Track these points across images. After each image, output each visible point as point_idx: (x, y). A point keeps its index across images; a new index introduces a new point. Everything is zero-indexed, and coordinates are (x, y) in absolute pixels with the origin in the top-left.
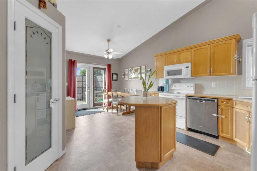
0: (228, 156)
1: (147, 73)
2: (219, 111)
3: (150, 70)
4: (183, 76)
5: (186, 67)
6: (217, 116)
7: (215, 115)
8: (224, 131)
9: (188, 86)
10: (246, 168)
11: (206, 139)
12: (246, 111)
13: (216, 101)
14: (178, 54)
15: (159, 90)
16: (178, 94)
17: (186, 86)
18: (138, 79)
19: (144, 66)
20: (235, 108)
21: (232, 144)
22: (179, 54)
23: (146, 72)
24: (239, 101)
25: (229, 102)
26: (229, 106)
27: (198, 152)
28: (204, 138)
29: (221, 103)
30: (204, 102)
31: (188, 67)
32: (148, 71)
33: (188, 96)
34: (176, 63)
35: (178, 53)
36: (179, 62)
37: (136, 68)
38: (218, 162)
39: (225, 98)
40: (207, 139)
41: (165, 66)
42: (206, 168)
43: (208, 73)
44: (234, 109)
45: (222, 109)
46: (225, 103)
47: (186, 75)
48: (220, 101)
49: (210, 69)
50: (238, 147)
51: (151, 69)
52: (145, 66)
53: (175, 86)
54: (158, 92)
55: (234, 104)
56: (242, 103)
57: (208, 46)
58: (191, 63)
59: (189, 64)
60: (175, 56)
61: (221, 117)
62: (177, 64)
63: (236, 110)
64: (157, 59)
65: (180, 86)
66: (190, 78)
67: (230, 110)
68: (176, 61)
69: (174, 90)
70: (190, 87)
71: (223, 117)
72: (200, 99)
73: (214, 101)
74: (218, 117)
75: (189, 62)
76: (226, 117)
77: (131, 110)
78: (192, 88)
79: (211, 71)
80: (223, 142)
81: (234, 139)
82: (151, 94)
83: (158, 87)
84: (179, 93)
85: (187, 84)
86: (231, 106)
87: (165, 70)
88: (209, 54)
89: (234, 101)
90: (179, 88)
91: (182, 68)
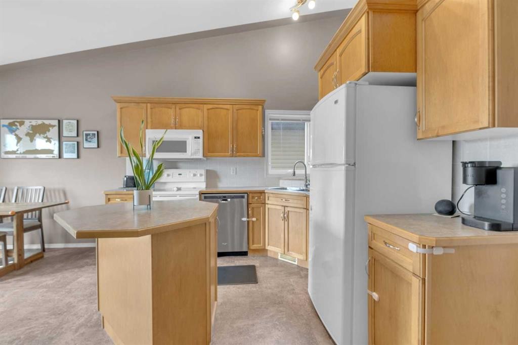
0: (269, 273)
1: (86, 140)
2: (250, 212)
3: (96, 133)
4: (190, 154)
5: (195, 138)
6: (248, 219)
7: (245, 219)
8: (256, 240)
9: (195, 175)
10: (291, 280)
11: (234, 262)
12: (280, 205)
13: (246, 195)
14: (177, 109)
15: (127, 185)
16: (177, 190)
17: (192, 175)
18: (50, 156)
19: (75, 122)
20: (268, 204)
21: (263, 256)
22: (180, 109)
23: (78, 139)
24: (272, 193)
25: (260, 196)
26: (261, 202)
27: (239, 288)
28: (232, 262)
29: (252, 199)
30: (229, 200)
31: (199, 138)
32: (87, 135)
33: (202, 194)
34: (172, 125)
35: (178, 106)
36: (179, 126)
37: (40, 122)
38: (266, 288)
39: (255, 191)
40: (236, 262)
41: (147, 129)
42: (262, 306)
43: (230, 152)
44: (266, 205)
45: (253, 208)
46: (257, 199)
47: (195, 153)
48: (251, 195)
49: (233, 146)
50: (270, 257)
51: (98, 132)
52: (78, 121)
53: (168, 175)
54: (125, 191)
55: (267, 199)
56: (277, 196)
57: (229, 105)
58: (203, 131)
59: (200, 133)
60: (171, 112)
61: (252, 221)
62: (176, 129)
63: (269, 207)
64: (123, 110)
65: (179, 174)
66: (201, 159)
67: (262, 208)
68: (172, 122)
69: (165, 183)
70: (199, 175)
71: (254, 219)
72: (224, 197)
73: (243, 197)
74: (248, 221)
75: (200, 129)
76: (257, 219)
77: (27, 255)
78: (203, 178)
79: (234, 149)
80: (254, 257)
81: (266, 248)
82: (109, 197)
83: (125, 179)
84: (179, 189)
85: (193, 171)
86: (263, 202)
87: (149, 139)
88: (230, 120)
89: (266, 194)
90: (176, 178)
91: (187, 139)
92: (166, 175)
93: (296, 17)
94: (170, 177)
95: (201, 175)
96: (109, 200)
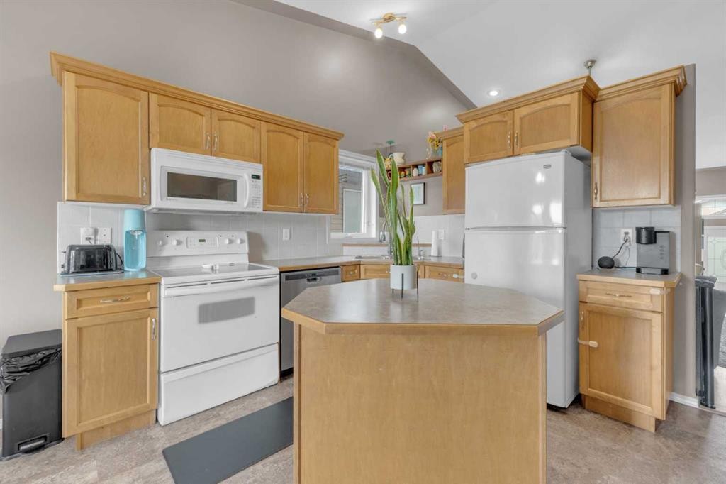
5: (253, 176)
9: (231, 242)
13: (340, 270)
17: (227, 241)
25: (355, 270)
26: (355, 278)
29: (346, 274)
30: (319, 278)
31: (258, 177)
43: (300, 205)
46: (352, 274)
47: (253, 204)
48: (344, 270)
49: (304, 196)
53: (178, 243)
55: (362, 273)
59: (259, 169)
62: (212, 155)
65: (201, 241)
69: (168, 259)
70: (239, 241)
72: (313, 274)
73: (337, 273)
78: (246, 248)
79: (306, 201)
82: (79, 297)
86: (358, 277)
88: (300, 155)
89: (362, 266)
90: (196, 248)
91: (239, 176)
92: (175, 243)
93: (379, 34)
94: (183, 246)
95: (242, 242)
96: (79, 302)
